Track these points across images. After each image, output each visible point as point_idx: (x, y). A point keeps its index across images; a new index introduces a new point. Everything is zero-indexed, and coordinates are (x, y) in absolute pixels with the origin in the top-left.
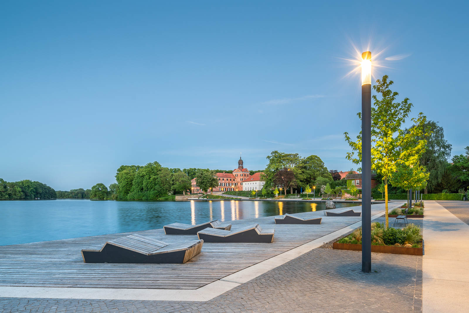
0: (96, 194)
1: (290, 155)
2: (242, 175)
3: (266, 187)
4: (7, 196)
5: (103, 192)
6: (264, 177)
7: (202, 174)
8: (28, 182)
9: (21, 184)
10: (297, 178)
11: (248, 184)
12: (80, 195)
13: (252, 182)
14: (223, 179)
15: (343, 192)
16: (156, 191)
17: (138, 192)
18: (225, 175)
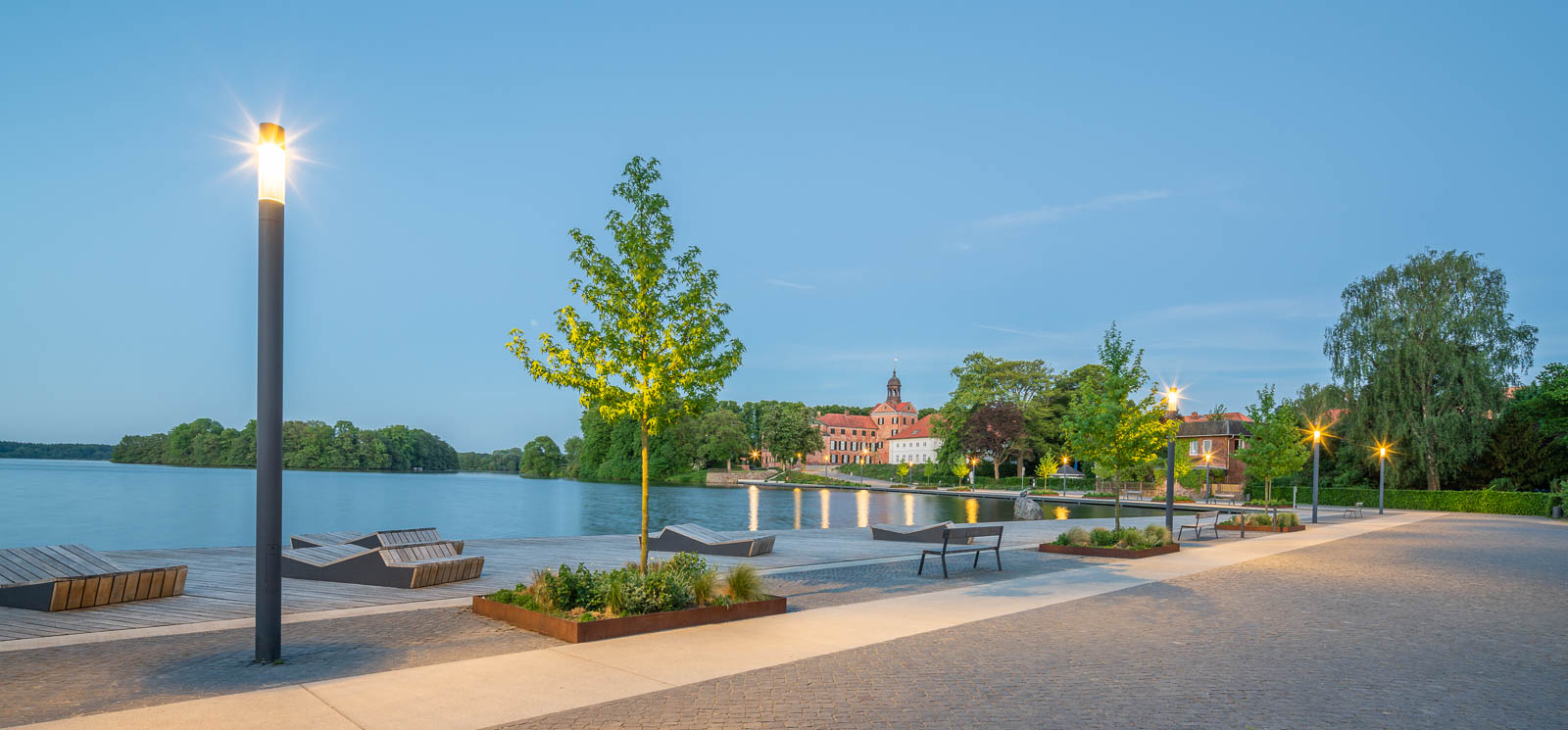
0: (534, 461)
1: (1018, 365)
2: (895, 420)
3: (945, 455)
4: (357, 462)
5: (550, 458)
6: (941, 426)
7: (778, 417)
8: (403, 429)
9: (386, 434)
10: (1035, 431)
11: (904, 445)
12: (511, 463)
13: (914, 441)
14: (843, 432)
15: (1157, 477)
16: (662, 459)
17: (623, 459)
18: (850, 421)
